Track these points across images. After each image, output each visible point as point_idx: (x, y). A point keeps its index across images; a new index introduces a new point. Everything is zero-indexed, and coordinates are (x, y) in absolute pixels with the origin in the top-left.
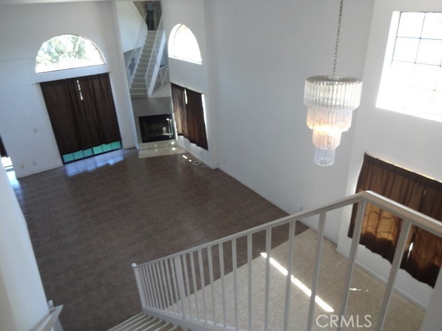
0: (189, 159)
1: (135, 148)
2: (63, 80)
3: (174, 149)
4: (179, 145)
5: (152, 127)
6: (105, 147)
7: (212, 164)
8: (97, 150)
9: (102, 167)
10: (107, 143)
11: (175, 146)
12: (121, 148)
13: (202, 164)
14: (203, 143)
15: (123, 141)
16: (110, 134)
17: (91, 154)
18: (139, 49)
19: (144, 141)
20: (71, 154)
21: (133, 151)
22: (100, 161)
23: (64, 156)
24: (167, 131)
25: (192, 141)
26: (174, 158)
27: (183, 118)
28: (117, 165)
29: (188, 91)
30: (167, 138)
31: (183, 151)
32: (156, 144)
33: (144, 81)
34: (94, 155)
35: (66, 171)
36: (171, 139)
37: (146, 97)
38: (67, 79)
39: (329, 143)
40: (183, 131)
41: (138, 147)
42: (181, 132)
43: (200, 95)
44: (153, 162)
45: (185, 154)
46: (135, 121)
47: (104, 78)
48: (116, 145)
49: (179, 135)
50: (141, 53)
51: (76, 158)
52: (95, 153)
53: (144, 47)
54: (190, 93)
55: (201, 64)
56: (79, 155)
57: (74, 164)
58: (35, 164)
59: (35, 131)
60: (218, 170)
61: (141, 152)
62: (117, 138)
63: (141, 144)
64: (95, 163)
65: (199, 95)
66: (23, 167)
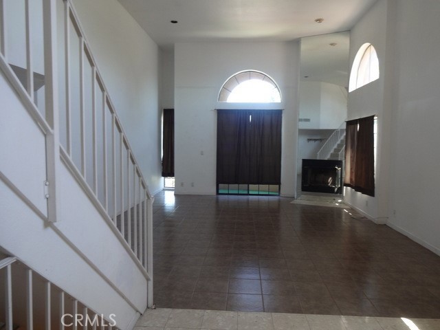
0: (350, 212)
3: (337, 204)
5: (318, 178)
8: (253, 189)
10: (265, 184)
12: (279, 195)
15: (282, 186)
17: (246, 192)
19: (304, 190)
20: (227, 185)
21: (289, 199)
23: (220, 185)
24: (334, 183)
25: (358, 190)
30: (330, 191)
31: (347, 207)
42: (349, 181)
47: (277, 115)
48: (273, 189)
49: (347, 186)
51: (230, 191)
52: (250, 193)
58: (193, 185)
59: (202, 153)
62: (276, 180)
66: (182, 184)
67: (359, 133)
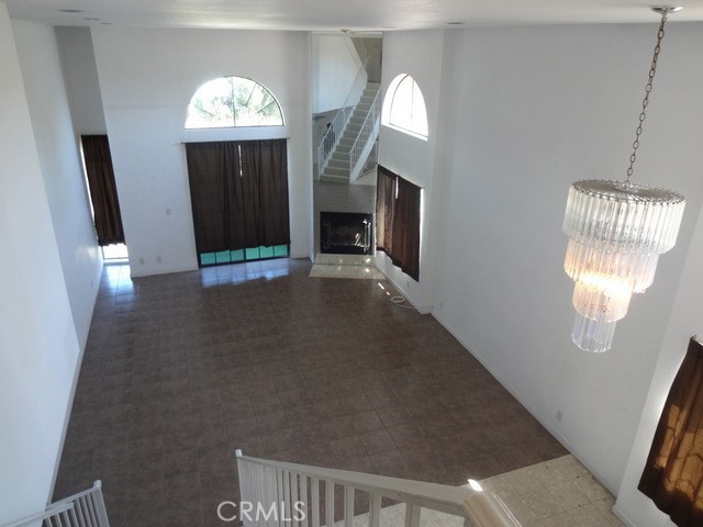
0: (386, 290)
1: (308, 259)
2: (220, 143)
3: (367, 270)
4: (376, 266)
5: (339, 231)
6: (265, 251)
7: (421, 306)
8: (252, 253)
9: (253, 281)
10: (267, 246)
11: (370, 266)
12: (288, 256)
13: (406, 302)
14: (412, 268)
15: (291, 245)
16: (275, 232)
17: (242, 258)
18: (348, 109)
19: (323, 251)
20: (212, 254)
21: (304, 263)
22: (253, 271)
23: (202, 255)
24: (362, 240)
25: (396, 263)
26: (366, 284)
27: (389, 223)
28: (277, 281)
29: (402, 181)
30: (359, 251)
31: (380, 277)
32: (341, 258)
33: (348, 157)
34: (245, 261)
35: (201, 277)
36: (366, 254)
37: (346, 183)
38: (224, 142)
39: (603, 309)
40: (385, 243)
41: (312, 258)
42: (382, 244)
43: (418, 189)
44: (331, 284)
45: (382, 282)
46: (315, 216)
47: (278, 146)
48: (280, 250)
49: (378, 249)
50: (351, 115)
51: (219, 261)
52: (248, 258)
53: (358, 107)
54: (404, 184)
55: (426, 139)
56: (223, 256)
57: (214, 269)
58: (159, 260)
59: (168, 212)
60: (429, 317)
61: (315, 267)
62: (283, 238)
63: (318, 254)
64: (246, 273)
65: (416, 190)
66: (142, 261)
67: (397, 201)
